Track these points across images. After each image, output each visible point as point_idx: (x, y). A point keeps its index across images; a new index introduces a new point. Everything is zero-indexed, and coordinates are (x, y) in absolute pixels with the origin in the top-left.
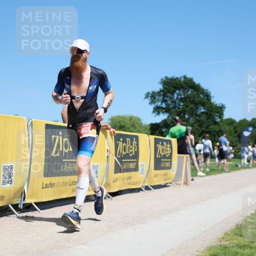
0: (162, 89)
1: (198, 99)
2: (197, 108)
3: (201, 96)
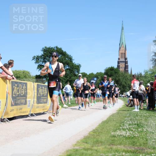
0: (43, 54)
1: (65, 61)
3: (67, 59)
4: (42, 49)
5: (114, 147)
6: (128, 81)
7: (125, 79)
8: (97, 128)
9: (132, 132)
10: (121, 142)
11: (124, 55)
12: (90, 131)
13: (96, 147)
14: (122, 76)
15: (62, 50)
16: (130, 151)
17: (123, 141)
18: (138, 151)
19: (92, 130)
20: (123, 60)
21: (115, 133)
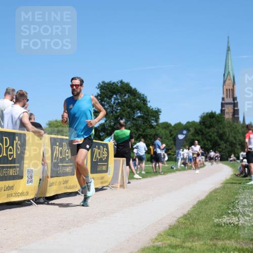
0: (100, 93)
1: (135, 103)
2: (134, 112)
3: (138, 100)
4: (98, 86)
5: (220, 243)
6: (239, 135)
7: (233, 131)
8: (189, 212)
9: (248, 218)
10: (231, 235)
11: (231, 92)
12: (178, 216)
13: (190, 243)
14: (228, 127)
15: (131, 87)
16: (247, 249)
17: (234, 232)
19: (181, 215)
20: (231, 100)
21: (220, 220)
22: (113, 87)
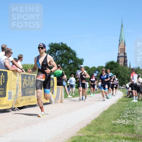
0: (50, 49)
1: (69, 55)
2: (69, 61)
3: (71, 53)
4: (48, 45)
5: (115, 134)
6: (127, 74)
7: (124, 72)
8: (98, 117)
9: (131, 121)
10: (121, 130)
11: (123, 50)
13: (98, 134)
14: (122, 69)
15: (67, 46)
16: (130, 138)
17: (123, 129)
18: (137, 138)
19: (94, 119)
20: (123, 55)
21: (116, 122)
22: (57, 46)
